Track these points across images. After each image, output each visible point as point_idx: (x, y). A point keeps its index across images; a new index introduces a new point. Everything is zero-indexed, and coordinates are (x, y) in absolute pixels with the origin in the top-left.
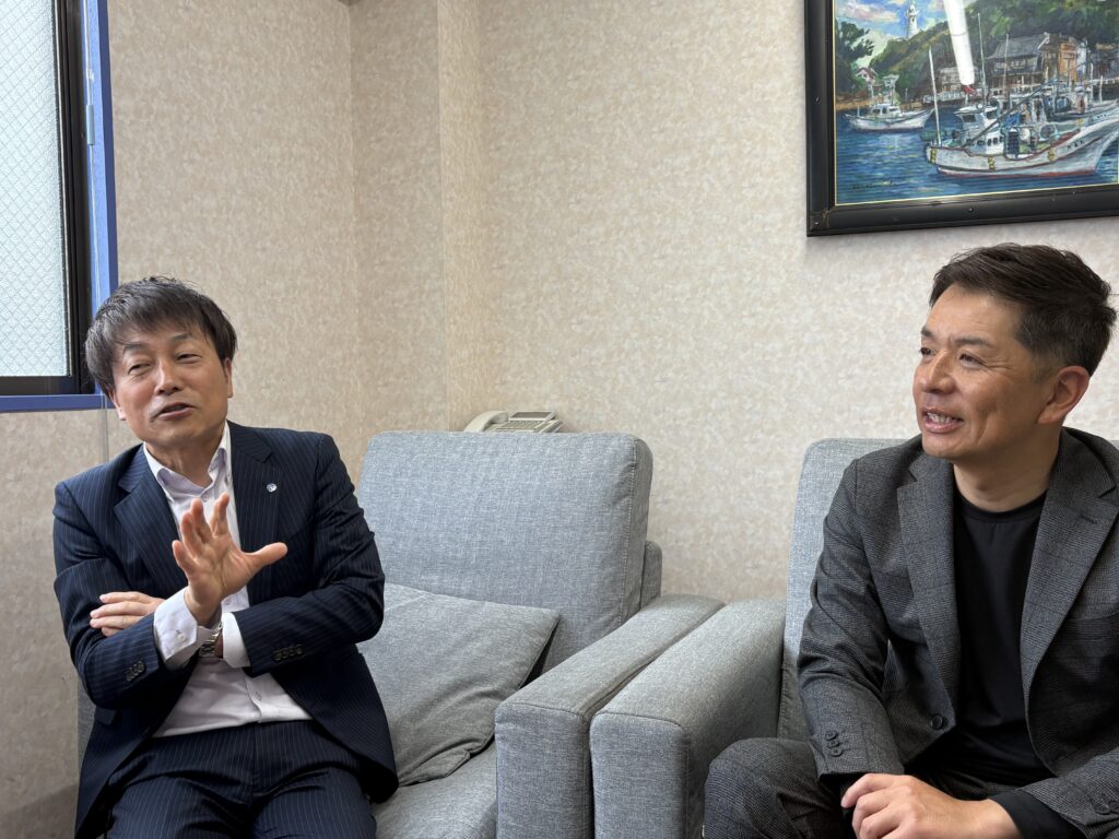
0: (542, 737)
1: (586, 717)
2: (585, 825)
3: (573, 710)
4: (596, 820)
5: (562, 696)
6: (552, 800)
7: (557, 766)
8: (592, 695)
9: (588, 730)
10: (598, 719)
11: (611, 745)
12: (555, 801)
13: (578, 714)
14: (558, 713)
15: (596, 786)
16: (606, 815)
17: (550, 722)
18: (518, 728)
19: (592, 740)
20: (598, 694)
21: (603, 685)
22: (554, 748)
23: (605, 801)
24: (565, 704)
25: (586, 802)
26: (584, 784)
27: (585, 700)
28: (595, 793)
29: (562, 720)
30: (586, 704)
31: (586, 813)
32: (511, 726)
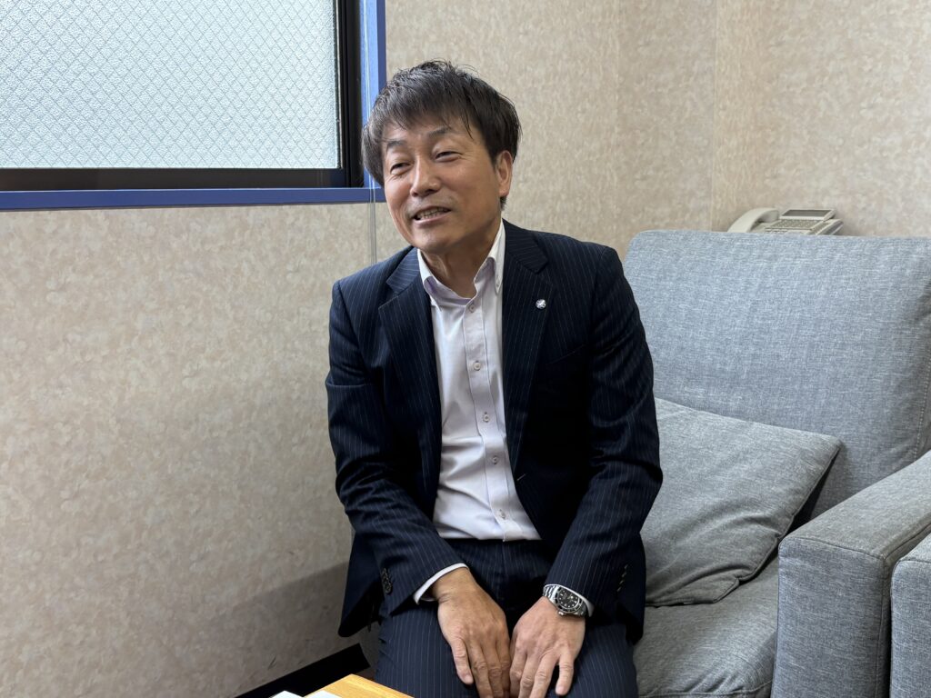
0: (834, 578)
1: (888, 561)
2: (879, 676)
3: (872, 552)
4: (893, 673)
5: (859, 536)
6: (841, 645)
7: (850, 611)
8: (894, 537)
9: (890, 576)
10: (903, 566)
11: (918, 595)
12: (844, 646)
13: (878, 557)
14: (855, 554)
15: (894, 638)
16: (907, 670)
17: (844, 562)
18: (807, 564)
19: (893, 587)
20: (900, 537)
21: (906, 527)
22: (847, 590)
23: (906, 655)
24: (863, 545)
25: (882, 652)
26: (881, 634)
27: (886, 543)
28: (894, 646)
29: (860, 562)
30: (887, 547)
31: (880, 664)
32: (798, 562)
